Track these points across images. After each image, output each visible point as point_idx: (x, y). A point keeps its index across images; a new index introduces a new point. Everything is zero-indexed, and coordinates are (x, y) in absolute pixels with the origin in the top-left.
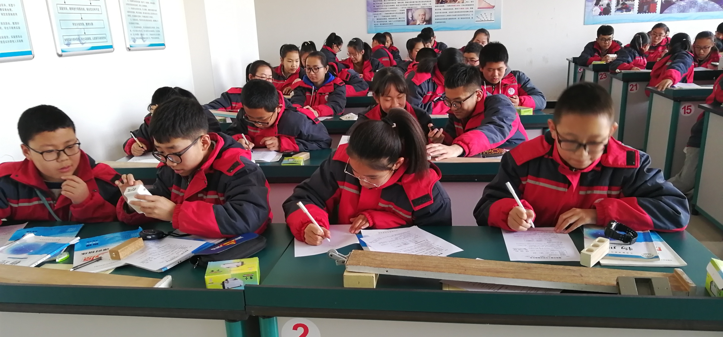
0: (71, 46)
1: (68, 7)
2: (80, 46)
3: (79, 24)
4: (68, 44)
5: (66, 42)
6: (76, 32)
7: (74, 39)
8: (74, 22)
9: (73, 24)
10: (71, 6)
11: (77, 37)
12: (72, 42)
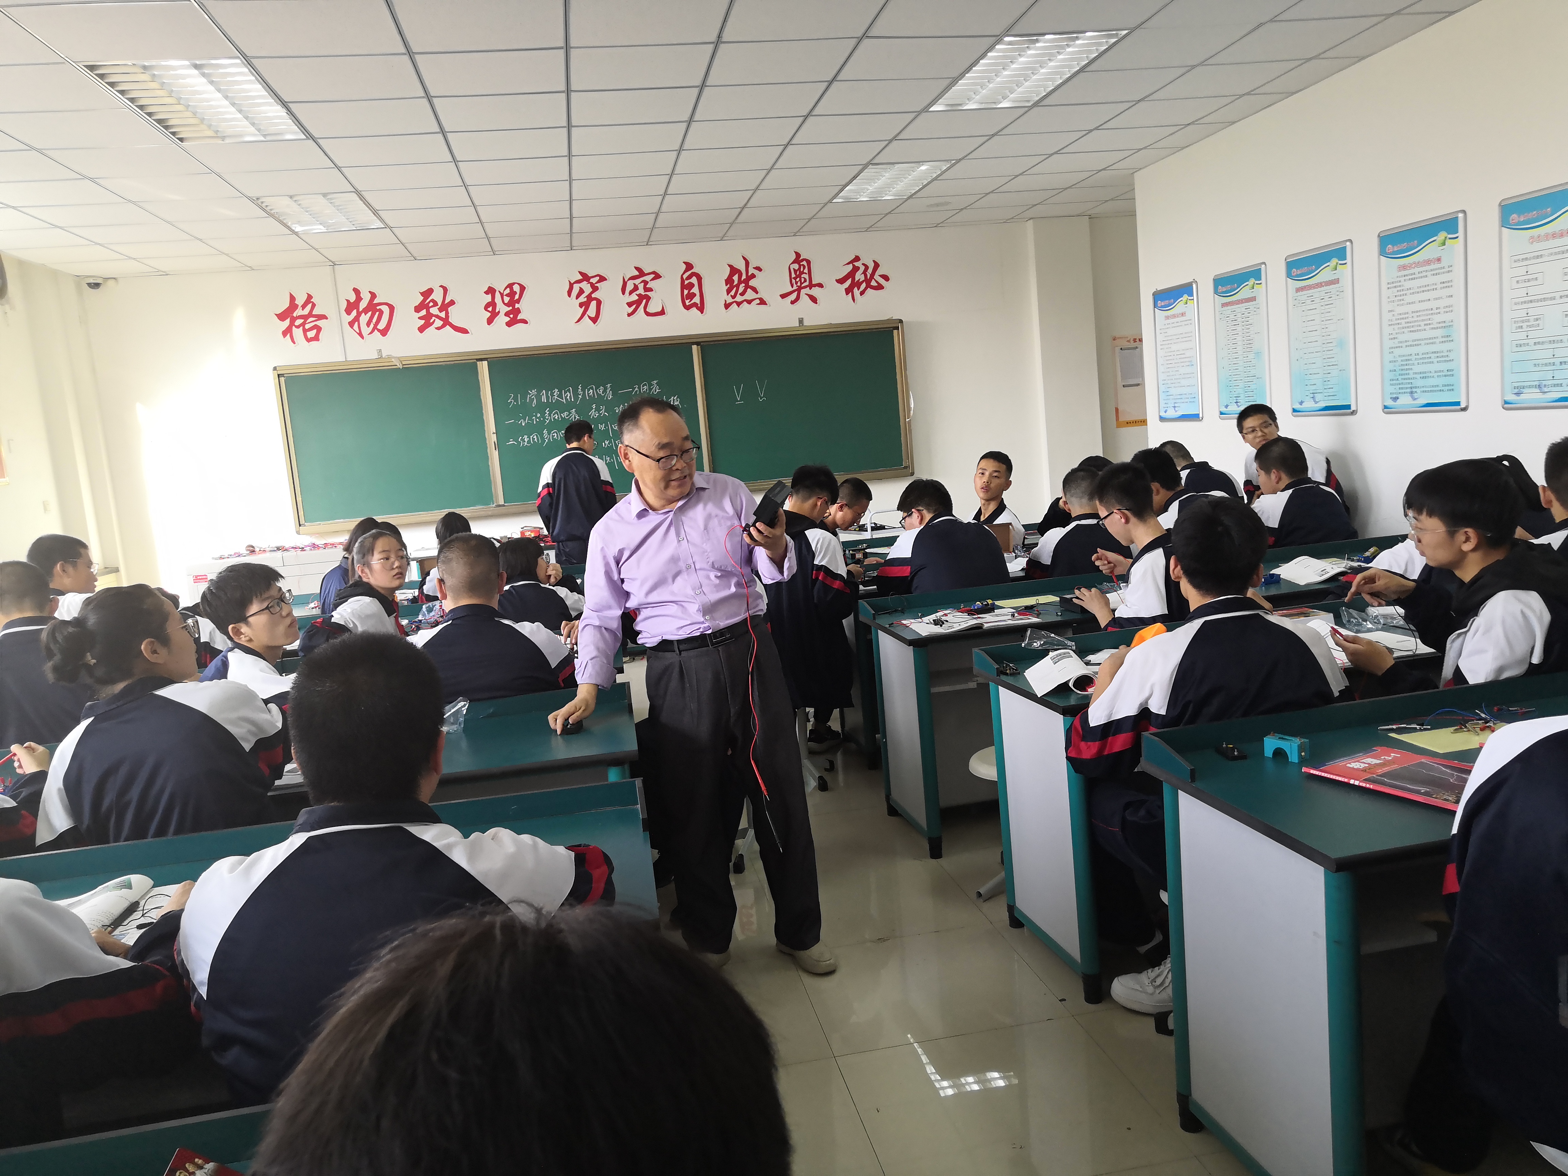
0: (1522, 396)
1: (1531, 342)
2: (1540, 396)
3: (1546, 365)
4: (1518, 394)
5: (1516, 391)
6: (1536, 376)
7: (1530, 387)
8: (1537, 362)
9: (1535, 365)
10: (1537, 340)
11: (1537, 383)
12: (1525, 391)
